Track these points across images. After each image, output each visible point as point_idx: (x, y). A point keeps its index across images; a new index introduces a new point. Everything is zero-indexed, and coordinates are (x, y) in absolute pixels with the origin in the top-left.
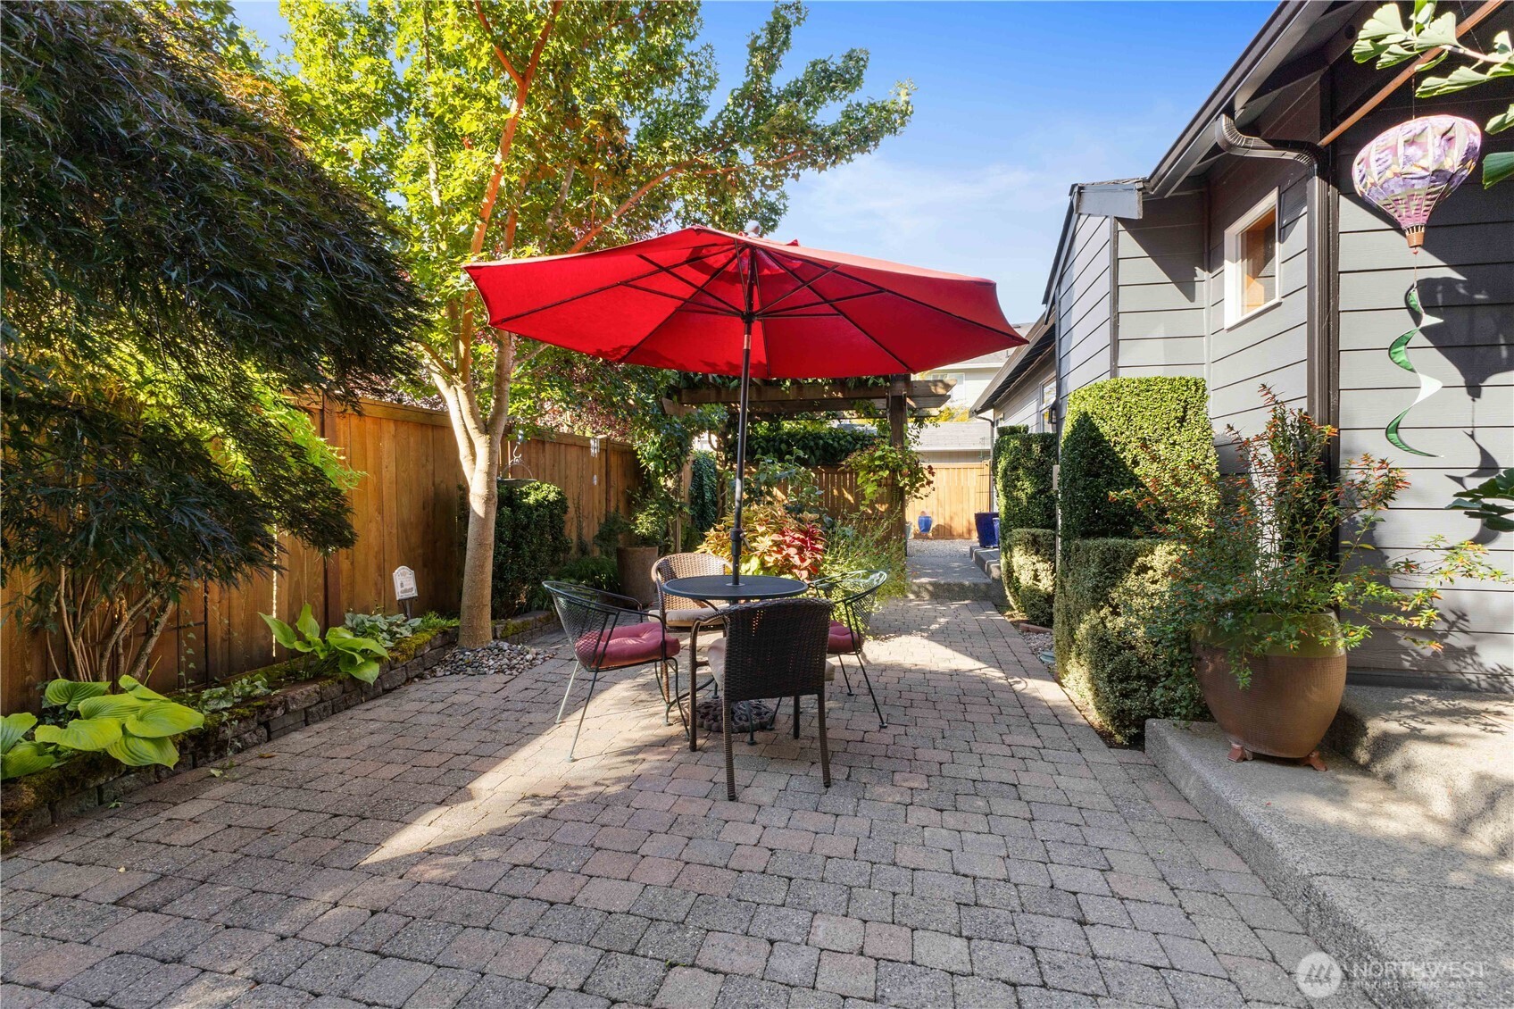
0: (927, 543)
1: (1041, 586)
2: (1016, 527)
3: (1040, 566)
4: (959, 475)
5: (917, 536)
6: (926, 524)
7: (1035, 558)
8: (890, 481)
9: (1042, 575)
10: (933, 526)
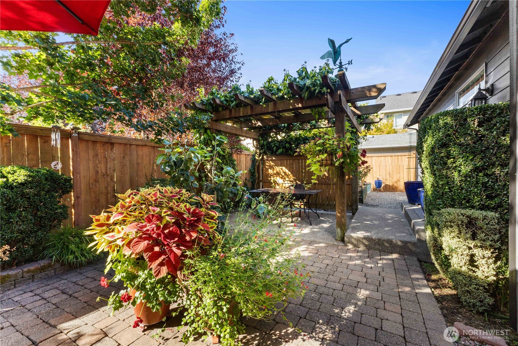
0: (379, 194)
1: (479, 274)
2: (446, 206)
3: (478, 252)
4: (398, 160)
5: (374, 190)
6: (379, 184)
7: (472, 244)
8: (329, 162)
9: (481, 262)
10: (383, 185)
